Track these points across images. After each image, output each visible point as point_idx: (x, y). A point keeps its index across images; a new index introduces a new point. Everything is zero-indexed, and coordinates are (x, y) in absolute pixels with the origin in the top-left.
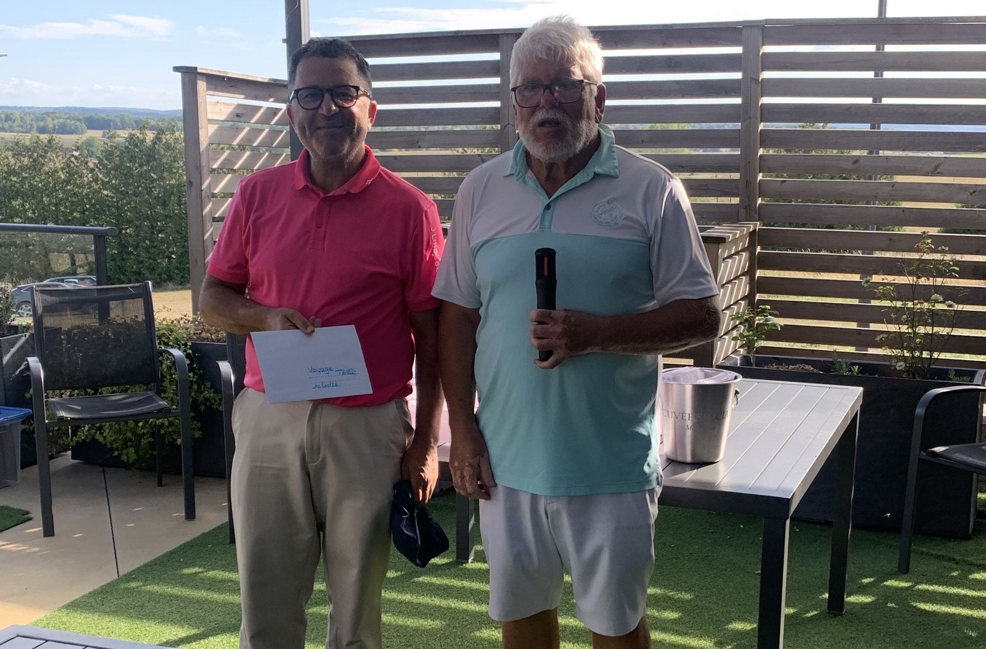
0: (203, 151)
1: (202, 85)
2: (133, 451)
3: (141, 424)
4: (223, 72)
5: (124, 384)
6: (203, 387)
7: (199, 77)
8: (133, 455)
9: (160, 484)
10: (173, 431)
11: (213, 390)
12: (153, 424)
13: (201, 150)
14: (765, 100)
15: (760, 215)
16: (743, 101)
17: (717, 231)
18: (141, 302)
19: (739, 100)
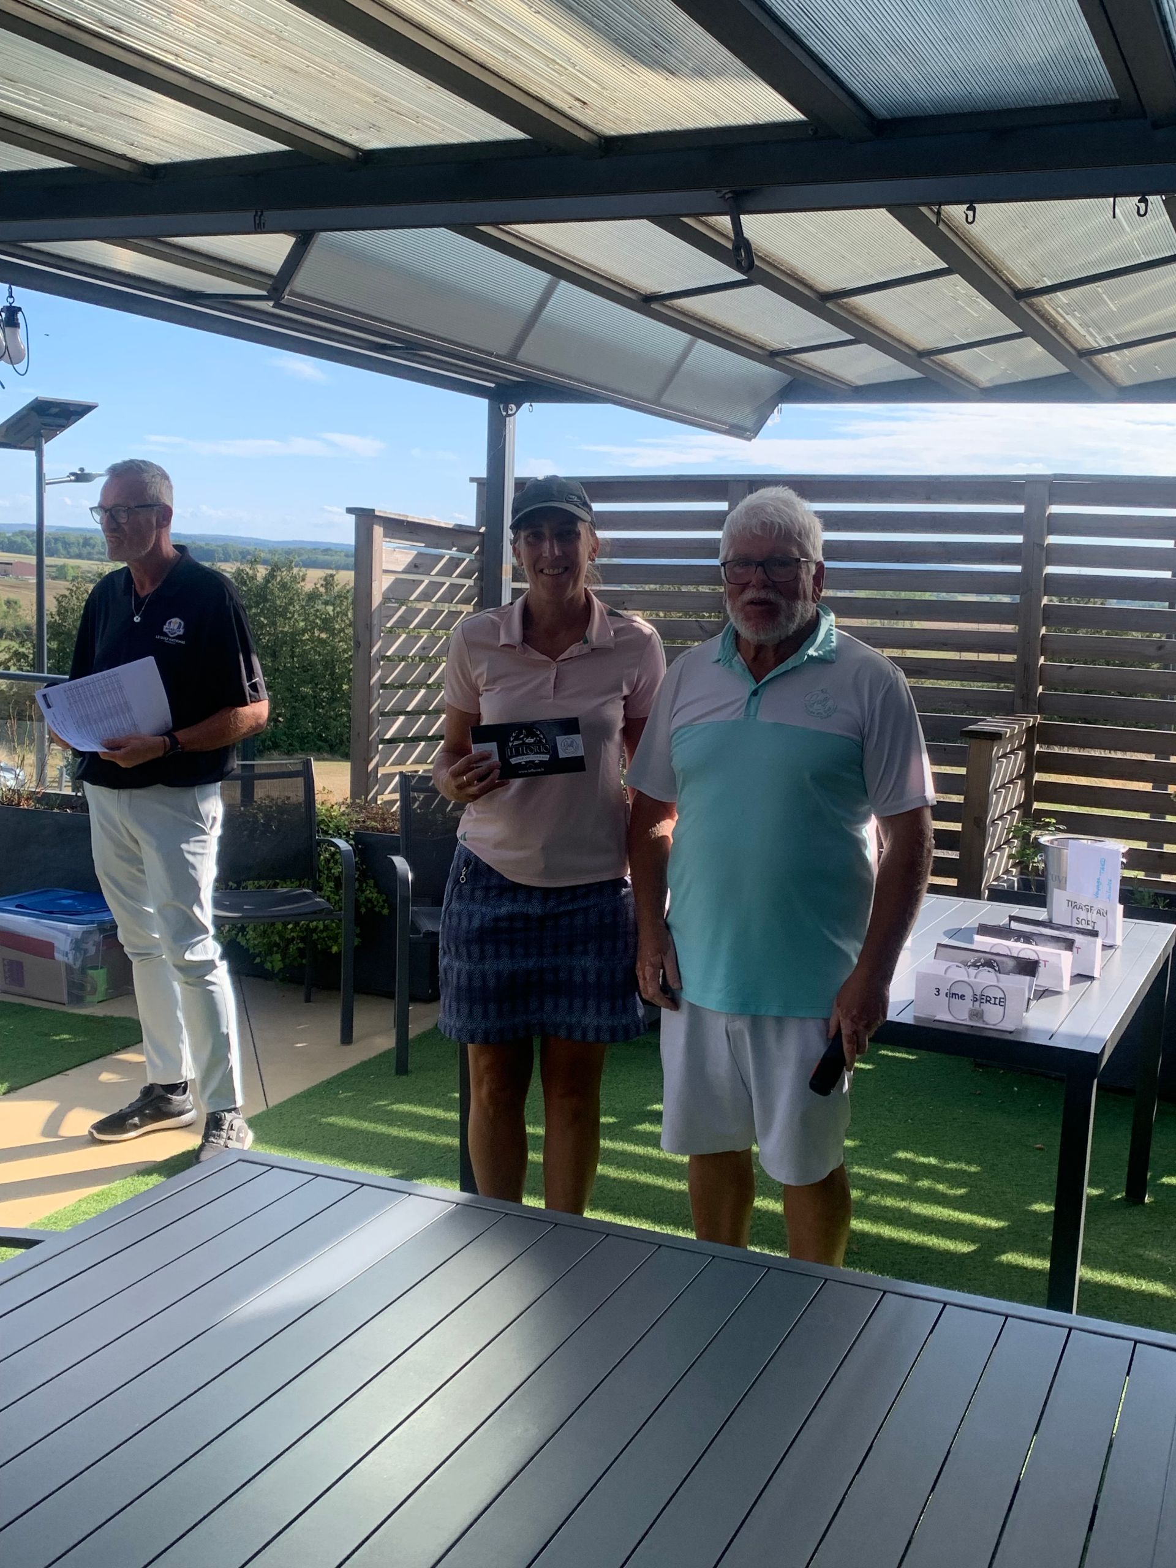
0: (375, 610)
1: (378, 531)
2: (280, 959)
3: (290, 926)
4: (403, 516)
5: (273, 878)
6: (364, 885)
7: (375, 520)
8: (280, 963)
9: (308, 1000)
10: (327, 937)
11: (376, 890)
12: (305, 926)
13: (373, 610)
14: (1050, 569)
15: (1041, 706)
16: (1023, 569)
17: (990, 724)
18: (300, 781)
19: (1018, 569)
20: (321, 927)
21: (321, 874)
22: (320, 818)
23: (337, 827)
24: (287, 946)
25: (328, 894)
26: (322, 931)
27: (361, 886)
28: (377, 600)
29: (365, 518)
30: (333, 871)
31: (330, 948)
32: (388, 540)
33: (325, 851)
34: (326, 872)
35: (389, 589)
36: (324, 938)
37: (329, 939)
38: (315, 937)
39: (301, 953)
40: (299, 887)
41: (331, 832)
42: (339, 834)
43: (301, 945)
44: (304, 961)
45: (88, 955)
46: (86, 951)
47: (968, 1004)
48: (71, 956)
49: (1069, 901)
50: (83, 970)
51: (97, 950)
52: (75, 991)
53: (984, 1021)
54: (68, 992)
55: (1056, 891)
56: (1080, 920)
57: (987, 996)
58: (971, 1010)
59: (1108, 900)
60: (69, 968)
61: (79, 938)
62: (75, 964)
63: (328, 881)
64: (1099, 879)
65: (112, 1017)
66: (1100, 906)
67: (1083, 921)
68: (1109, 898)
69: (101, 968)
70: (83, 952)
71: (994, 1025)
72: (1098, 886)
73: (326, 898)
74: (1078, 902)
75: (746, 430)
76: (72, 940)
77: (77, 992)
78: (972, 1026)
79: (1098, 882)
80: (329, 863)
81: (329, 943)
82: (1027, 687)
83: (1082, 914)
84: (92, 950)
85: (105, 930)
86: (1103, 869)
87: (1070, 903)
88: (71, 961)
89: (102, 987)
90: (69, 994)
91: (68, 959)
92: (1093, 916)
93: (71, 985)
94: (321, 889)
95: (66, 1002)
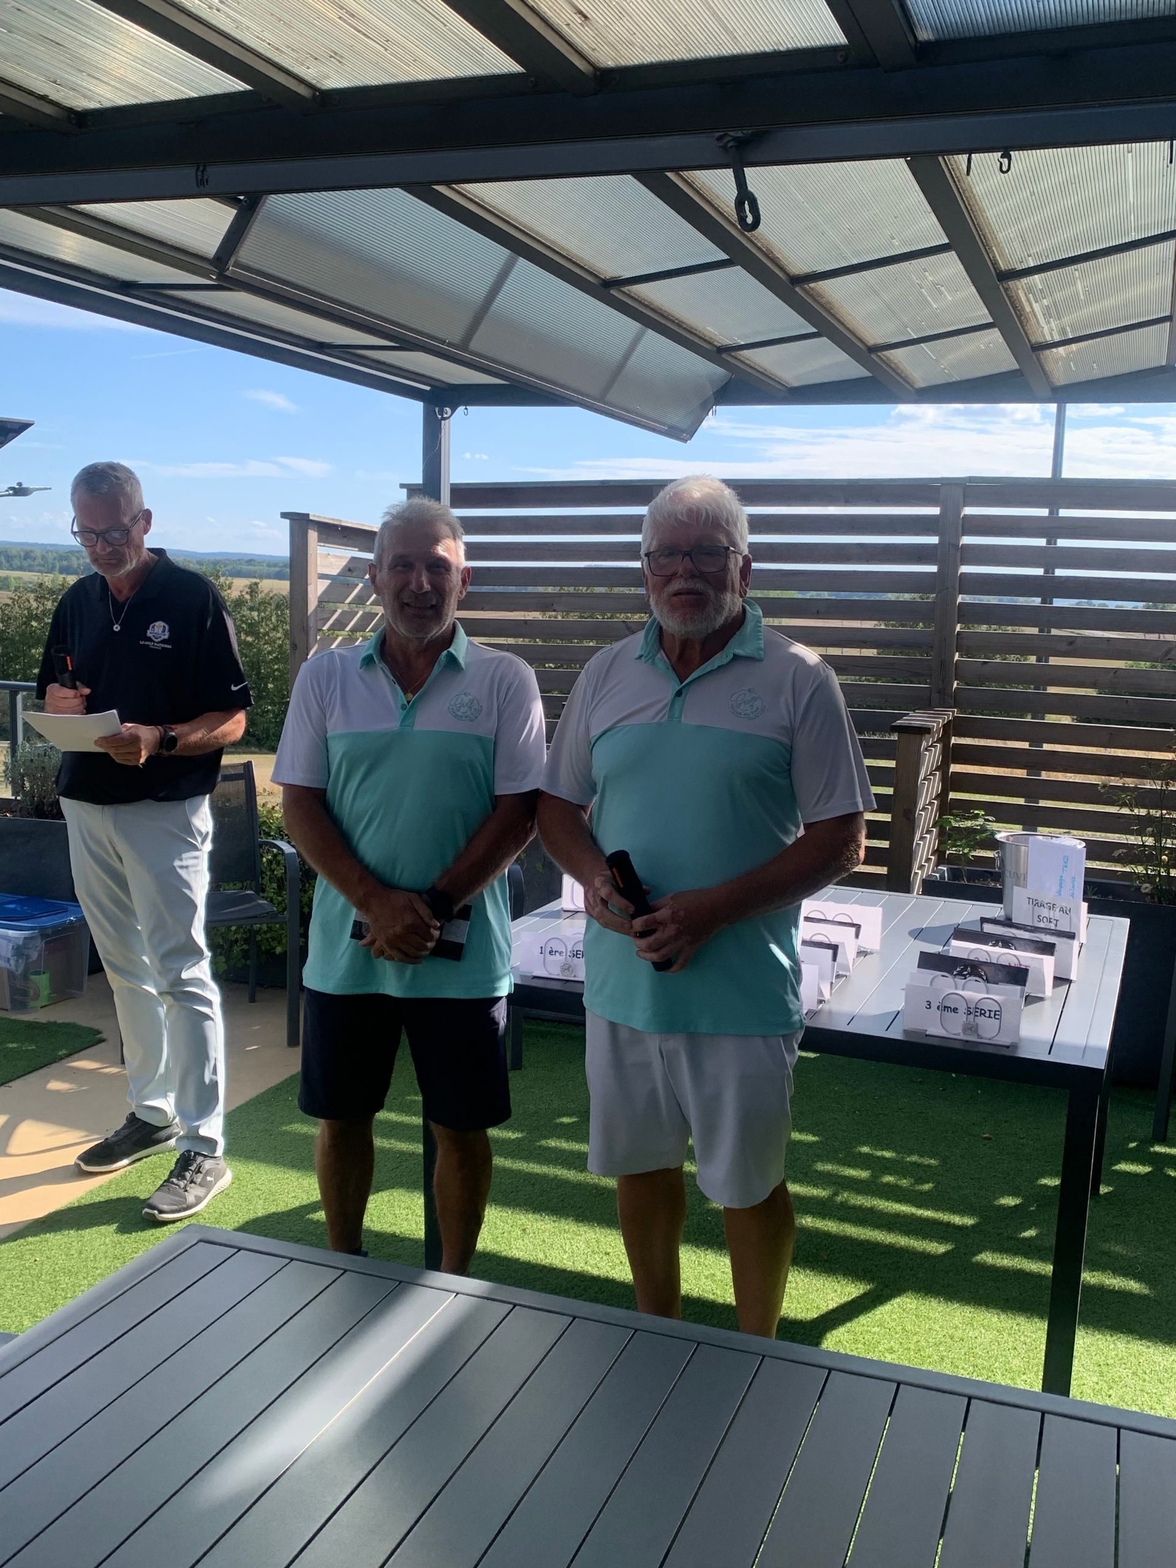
0: (311, 614)
1: (313, 534)
4: (340, 521)
7: (310, 525)
13: (308, 613)
14: (965, 569)
15: (956, 701)
16: (939, 569)
17: (915, 718)
18: (241, 784)
19: (933, 569)
20: (265, 927)
21: (263, 875)
22: (261, 820)
23: (279, 828)
24: (231, 946)
25: (271, 895)
26: (265, 933)
27: (304, 886)
28: (312, 605)
29: (300, 523)
30: (275, 872)
31: (274, 948)
32: (322, 544)
33: (267, 853)
34: (268, 873)
35: (325, 592)
36: (267, 939)
37: (273, 940)
38: (259, 938)
39: (245, 954)
40: (241, 889)
41: (272, 833)
42: (281, 835)
43: (245, 947)
44: (248, 962)
45: (30, 960)
46: (28, 957)
47: (961, 1018)
48: (12, 962)
49: (1029, 898)
50: (25, 976)
51: (40, 956)
52: (17, 997)
53: (978, 1035)
54: (11, 997)
55: (1015, 888)
56: (1041, 918)
57: (981, 1009)
58: (965, 1024)
59: (1072, 898)
60: (11, 975)
61: (21, 943)
62: (17, 970)
63: (271, 883)
64: (1061, 877)
65: (55, 1023)
66: (1064, 905)
67: (1045, 919)
68: (1072, 895)
69: (44, 973)
70: (24, 957)
71: (990, 1039)
72: (1061, 884)
73: (269, 899)
74: (1040, 900)
75: (683, 431)
76: (13, 946)
77: (21, 998)
78: (967, 1041)
79: (1061, 880)
80: (271, 865)
81: (274, 944)
82: (943, 683)
83: (1045, 912)
84: (34, 955)
85: (47, 936)
86: (1066, 867)
87: (1031, 900)
88: (13, 968)
89: (45, 992)
90: (13, 1001)
91: (10, 965)
92: (1056, 914)
93: (14, 990)
94: (263, 891)
95: (9, 1007)
